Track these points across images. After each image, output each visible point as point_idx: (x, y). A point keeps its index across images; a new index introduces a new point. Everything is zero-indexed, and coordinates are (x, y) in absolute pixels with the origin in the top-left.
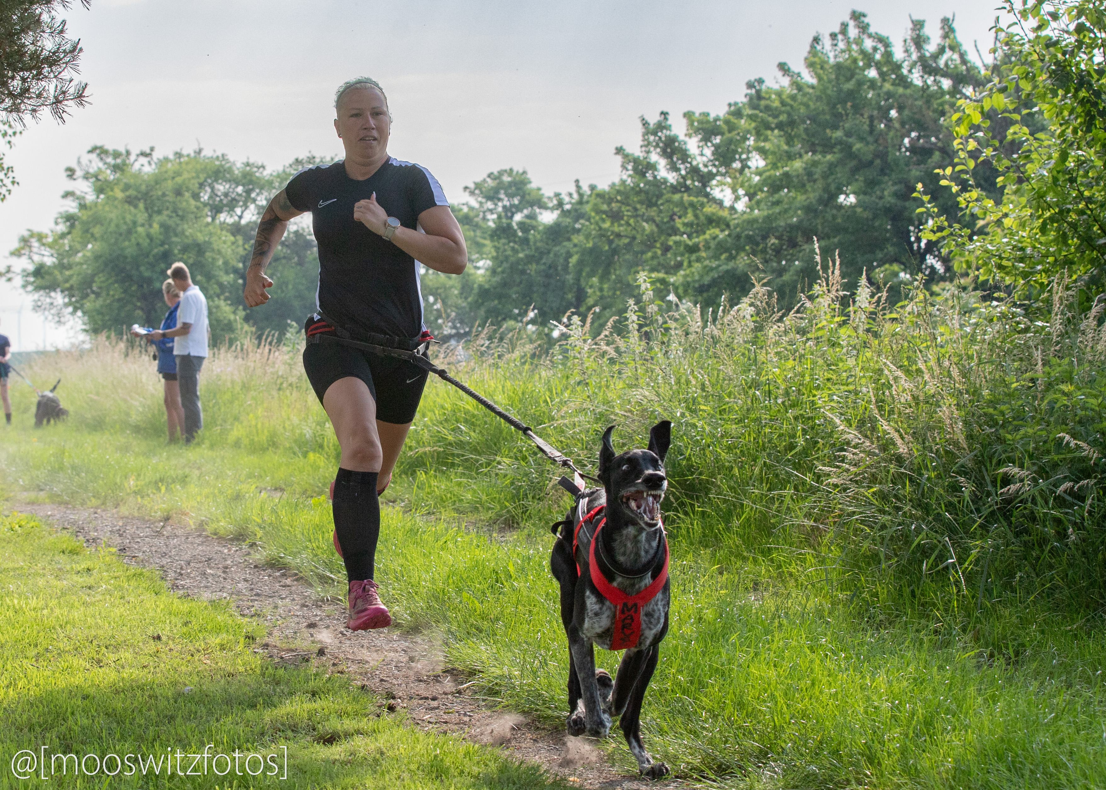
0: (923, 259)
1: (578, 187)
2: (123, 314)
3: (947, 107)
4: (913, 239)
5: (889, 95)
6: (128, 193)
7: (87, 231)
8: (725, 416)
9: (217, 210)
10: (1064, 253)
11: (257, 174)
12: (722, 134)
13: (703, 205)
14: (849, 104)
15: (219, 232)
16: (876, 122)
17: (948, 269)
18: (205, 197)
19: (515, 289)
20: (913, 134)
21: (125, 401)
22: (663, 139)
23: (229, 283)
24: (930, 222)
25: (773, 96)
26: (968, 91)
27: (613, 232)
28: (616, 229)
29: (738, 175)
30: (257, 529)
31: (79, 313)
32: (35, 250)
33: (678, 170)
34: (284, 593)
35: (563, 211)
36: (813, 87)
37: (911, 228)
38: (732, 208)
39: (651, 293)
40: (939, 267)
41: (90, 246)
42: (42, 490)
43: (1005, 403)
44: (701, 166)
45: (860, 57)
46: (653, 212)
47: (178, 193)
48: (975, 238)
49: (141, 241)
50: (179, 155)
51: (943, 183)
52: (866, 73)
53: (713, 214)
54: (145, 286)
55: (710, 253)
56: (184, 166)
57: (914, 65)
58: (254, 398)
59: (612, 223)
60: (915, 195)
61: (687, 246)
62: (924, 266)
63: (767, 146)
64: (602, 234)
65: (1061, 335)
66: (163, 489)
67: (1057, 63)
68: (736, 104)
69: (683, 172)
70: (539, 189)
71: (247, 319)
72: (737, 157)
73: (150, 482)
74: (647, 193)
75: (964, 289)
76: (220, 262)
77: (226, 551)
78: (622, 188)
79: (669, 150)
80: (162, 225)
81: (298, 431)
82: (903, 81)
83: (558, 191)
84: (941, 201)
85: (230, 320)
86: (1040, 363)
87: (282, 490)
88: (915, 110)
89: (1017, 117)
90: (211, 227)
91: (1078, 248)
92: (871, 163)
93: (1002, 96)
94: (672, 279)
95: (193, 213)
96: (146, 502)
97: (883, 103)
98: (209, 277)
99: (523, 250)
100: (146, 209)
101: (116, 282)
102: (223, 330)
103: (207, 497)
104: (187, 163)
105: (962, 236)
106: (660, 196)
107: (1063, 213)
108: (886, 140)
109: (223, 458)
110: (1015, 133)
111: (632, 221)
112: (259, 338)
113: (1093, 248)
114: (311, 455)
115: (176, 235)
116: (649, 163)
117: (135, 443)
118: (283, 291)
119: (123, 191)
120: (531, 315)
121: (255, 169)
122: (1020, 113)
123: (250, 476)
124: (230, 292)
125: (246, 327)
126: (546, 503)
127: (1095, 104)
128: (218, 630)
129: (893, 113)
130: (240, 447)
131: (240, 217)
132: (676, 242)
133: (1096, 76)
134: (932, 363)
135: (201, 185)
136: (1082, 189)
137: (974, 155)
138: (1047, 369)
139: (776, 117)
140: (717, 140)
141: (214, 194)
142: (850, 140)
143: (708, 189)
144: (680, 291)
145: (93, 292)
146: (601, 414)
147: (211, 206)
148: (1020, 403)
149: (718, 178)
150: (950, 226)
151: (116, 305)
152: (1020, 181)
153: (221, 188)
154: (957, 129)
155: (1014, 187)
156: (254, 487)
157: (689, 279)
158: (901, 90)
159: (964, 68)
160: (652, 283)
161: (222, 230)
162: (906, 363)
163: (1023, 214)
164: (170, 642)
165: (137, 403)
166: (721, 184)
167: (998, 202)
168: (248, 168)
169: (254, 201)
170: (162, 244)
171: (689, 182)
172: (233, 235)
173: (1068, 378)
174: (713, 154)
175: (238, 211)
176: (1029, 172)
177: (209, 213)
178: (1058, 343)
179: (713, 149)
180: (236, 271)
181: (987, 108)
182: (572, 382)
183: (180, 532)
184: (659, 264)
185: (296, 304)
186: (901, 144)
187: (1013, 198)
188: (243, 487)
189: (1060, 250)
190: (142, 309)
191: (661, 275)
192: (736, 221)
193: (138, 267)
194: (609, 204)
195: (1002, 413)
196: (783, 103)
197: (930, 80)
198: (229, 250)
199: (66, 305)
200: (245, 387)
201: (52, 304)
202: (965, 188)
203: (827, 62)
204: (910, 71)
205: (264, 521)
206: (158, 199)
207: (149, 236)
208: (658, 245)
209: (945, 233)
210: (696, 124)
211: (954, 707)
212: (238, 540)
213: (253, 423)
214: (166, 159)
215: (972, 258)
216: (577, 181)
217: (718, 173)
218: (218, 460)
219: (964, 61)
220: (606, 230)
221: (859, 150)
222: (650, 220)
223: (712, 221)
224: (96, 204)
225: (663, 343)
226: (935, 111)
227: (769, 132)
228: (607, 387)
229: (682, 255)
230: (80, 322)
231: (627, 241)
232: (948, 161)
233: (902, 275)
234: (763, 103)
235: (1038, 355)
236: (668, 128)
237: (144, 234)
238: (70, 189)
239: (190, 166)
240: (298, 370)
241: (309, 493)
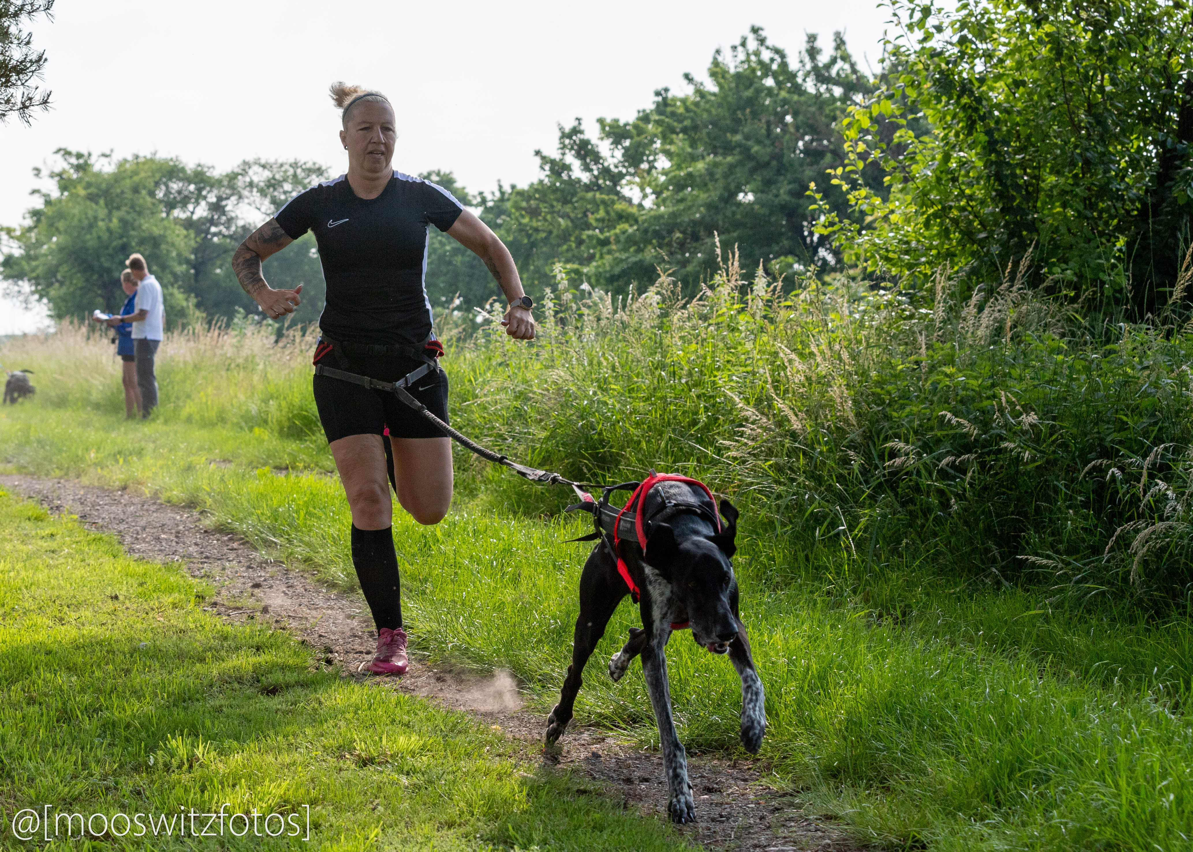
0: (816, 252)
1: (500, 187)
2: (85, 301)
3: (838, 113)
4: (806, 233)
5: (785, 102)
6: (90, 191)
7: (52, 225)
8: (633, 395)
9: (171, 205)
10: (946, 247)
11: (208, 174)
12: (631, 137)
13: (613, 202)
14: (748, 110)
15: (173, 226)
16: (772, 127)
17: (839, 261)
18: (160, 194)
19: (442, 278)
20: (807, 138)
21: (87, 380)
22: (578, 142)
23: (182, 272)
24: (823, 218)
25: (678, 103)
26: (858, 98)
27: (532, 227)
28: (534, 224)
29: (645, 175)
30: (207, 497)
31: (45, 300)
32: (4, 242)
33: (591, 170)
34: (231, 556)
35: (486, 208)
36: (714, 94)
37: (805, 223)
38: (640, 205)
39: (566, 282)
40: (831, 259)
41: (55, 239)
42: (9, 462)
43: (891, 384)
44: (612, 167)
45: (759, 67)
46: (568, 209)
47: (136, 190)
48: (864, 232)
49: (101, 234)
50: (137, 157)
51: (835, 182)
52: (764, 82)
53: (623, 211)
54: (105, 275)
55: (620, 246)
56: (141, 166)
57: (807, 75)
58: (205, 378)
59: (531, 219)
60: (808, 193)
61: (598, 239)
62: (816, 258)
63: (673, 148)
64: (522, 229)
65: (944, 322)
66: (121, 461)
67: (941, 72)
68: (644, 111)
69: (596, 173)
70: (464, 188)
71: (198, 306)
72: (645, 158)
73: (109, 455)
74: (562, 191)
75: (854, 279)
76: (174, 254)
77: (178, 517)
78: (540, 187)
79: (582, 152)
80: (121, 220)
81: (244, 408)
82: (797, 89)
83: (481, 190)
84: (832, 198)
85: (182, 307)
86: (924, 347)
87: (230, 461)
88: (809, 116)
89: (903, 122)
90: (165, 223)
91: (959, 242)
92: (767, 164)
93: (889, 102)
94: (585, 270)
95: (149, 209)
96: (105, 473)
97: (779, 109)
98: (164, 267)
99: (450, 243)
100: (107, 205)
101: (79, 272)
102: (176, 315)
103: (161, 468)
104: (144, 164)
105: (851, 231)
106: (574, 194)
107: (945, 210)
108: (782, 143)
109: (176, 433)
110: (901, 136)
111: (549, 217)
112: (210, 323)
113: (973, 242)
114: (257, 430)
115: (134, 229)
116: (564, 165)
117: (95, 418)
119: (85, 188)
120: (457, 302)
121: (206, 170)
122: (906, 118)
123: (201, 448)
124: (183, 281)
125: (198, 313)
126: (471, 473)
127: (976, 110)
128: (170, 590)
129: (789, 119)
130: (191, 422)
131: (192, 213)
132: (590, 237)
133: (977, 84)
134: (823, 347)
135: (157, 184)
136: (963, 187)
137: (863, 156)
138: (930, 352)
139: (681, 122)
140: (627, 143)
141: (168, 192)
142: (750, 143)
143: (618, 188)
144: (593, 280)
145: (57, 281)
146: (521, 393)
147: (165, 202)
148: (905, 383)
149: (628, 178)
150: (841, 222)
151: (78, 292)
152: (906, 180)
153: (175, 186)
154: (847, 132)
155: (900, 186)
156: (204, 459)
157: (601, 270)
158: (796, 97)
159: (854, 77)
160: (567, 273)
161: (176, 224)
162: (800, 347)
163: (908, 211)
164: (127, 601)
165: (96, 382)
166: (630, 183)
167: (885, 200)
168: (199, 169)
169: (205, 198)
170: (121, 237)
171: (601, 182)
172: (186, 229)
173: (950, 361)
174: (624, 155)
175: (191, 207)
176: (914, 172)
177: (164, 209)
178: (940, 329)
179: (623, 151)
180: (188, 262)
181: (875, 114)
182: (494, 363)
183: (136, 500)
184: (574, 256)
186: (795, 147)
187: (899, 196)
188: (194, 459)
189: (943, 244)
190: (101, 296)
191: (575, 266)
192: (644, 217)
193: (98, 257)
194: (528, 201)
195: (889, 393)
196: (687, 109)
197: (823, 88)
198: (182, 243)
199: (33, 293)
200: (197, 368)
201: (19, 292)
202: (854, 186)
203: (728, 72)
204: (804, 80)
205: (213, 490)
206: (117, 196)
207: (109, 230)
208: (573, 239)
209: (836, 228)
210: (607, 128)
211: (845, 663)
212: (190, 507)
213: (204, 400)
214: (126, 161)
215: (861, 251)
216: (499, 181)
217: (628, 173)
218: (172, 434)
219: (854, 71)
220: (526, 225)
221: (756, 152)
222: (565, 216)
223: (622, 217)
224: (60, 201)
225: (577, 328)
226: (827, 116)
227: (674, 136)
228: (526, 368)
229: (594, 248)
230: (46, 308)
231: (544, 235)
232: (839, 162)
233: (796, 266)
234: (669, 109)
235: (922, 340)
236: (581, 132)
237: (104, 228)
238: (36, 187)
239: (146, 167)
240: (245, 352)
241: (254, 464)
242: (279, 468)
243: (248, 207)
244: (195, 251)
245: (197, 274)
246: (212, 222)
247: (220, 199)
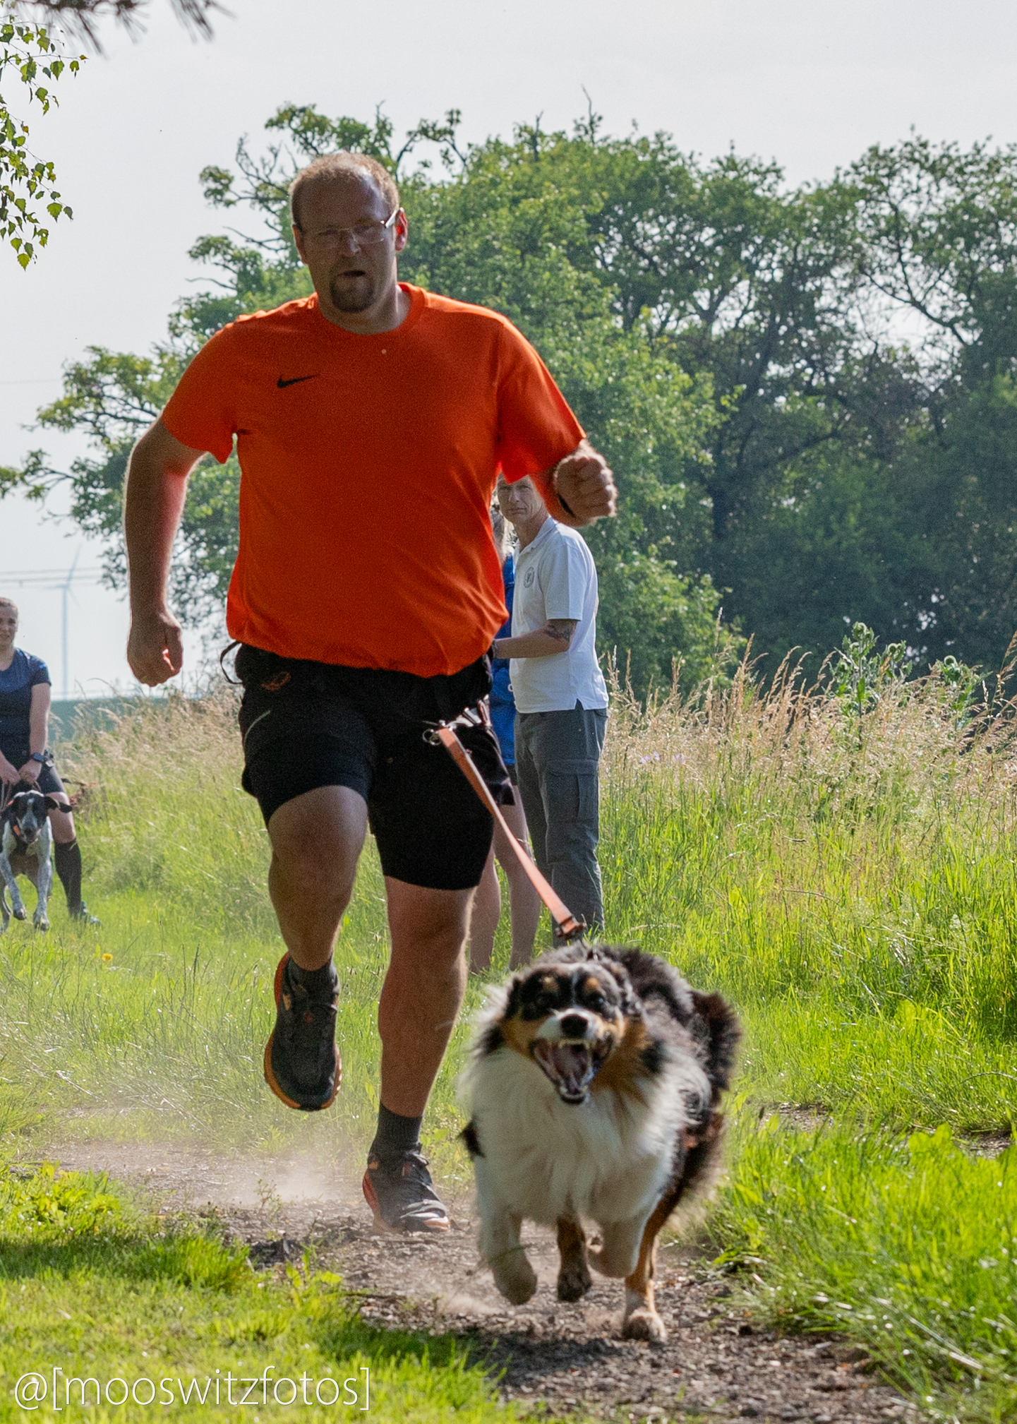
9: (641, 294)
11: (758, 192)
15: (646, 358)
18: (607, 257)
23: (673, 505)
32: (111, 406)
47: (529, 244)
50: (534, 138)
56: (545, 167)
58: (746, 843)
71: (726, 613)
81: (870, 940)
85: (675, 614)
87: (824, 1110)
90: (621, 346)
95: (570, 303)
104: (554, 159)
114: (908, 1009)
118: (829, 533)
121: (752, 178)
124: (678, 536)
125: (725, 638)
131: (709, 316)
135: (596, 223)
141: (632, 248)
147: (622, 282)
153: (652, 231)
161: (654, 354)
168: (732, 175)
169: (751, 268)
172: (688, 367)
175: (703, 298)
177: (618, 305)
180: (693, 472)
185: (869, 569)
198: (674, 410)
205: (768, 1197)
206: (470, 263)
213: (742, 915)
214: (497, 148)
238: (216, 232)
239: (565, 167)
240: (874, 762)
241: (902, 1118)
242: (974, 1132)
243: (886, 299)
244: (716, 440)
245: (719, 513)
246: (769, 346)
247: (795, 272)
